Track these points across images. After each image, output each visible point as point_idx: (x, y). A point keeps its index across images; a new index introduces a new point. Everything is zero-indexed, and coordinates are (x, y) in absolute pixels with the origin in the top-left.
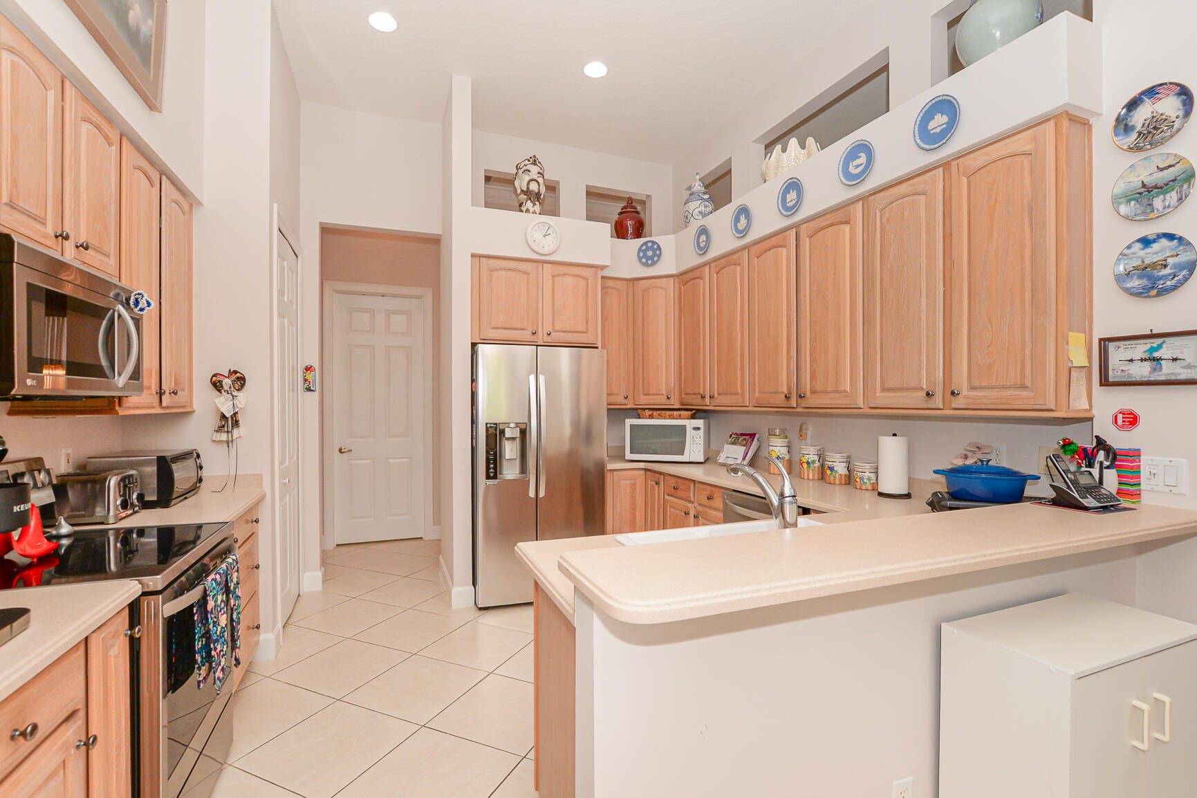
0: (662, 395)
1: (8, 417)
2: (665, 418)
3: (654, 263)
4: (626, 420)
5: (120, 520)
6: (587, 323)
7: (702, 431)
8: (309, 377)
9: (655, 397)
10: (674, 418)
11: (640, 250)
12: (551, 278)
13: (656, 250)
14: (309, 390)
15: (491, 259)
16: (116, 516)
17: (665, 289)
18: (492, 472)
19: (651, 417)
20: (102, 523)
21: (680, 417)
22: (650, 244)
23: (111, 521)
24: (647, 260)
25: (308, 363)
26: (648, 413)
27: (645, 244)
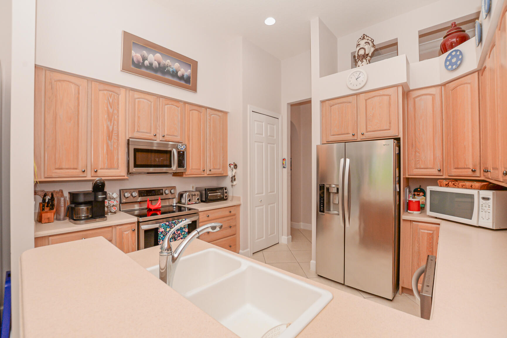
0: (469, 168)
1: (172, 177)
2: (458, 187)
3: (458, 67)
4: (427, 187)
5: (188, 204)
6: (390, 123)
7: (490, 202)
8: (284, 163)
9: (463, 170)
10: (467, 188)
11: (446, 60)
12: (364, 101)
13: (459, 55)
14: (284, 167)
15: (330, 101)
16: (187, 203)
17: (469, 83)
18: (322, 209)
19: (447, 185)
20: (184, 204)
21: (471, 187)
22: (454, 53)
23: (186, 204)
24: (452, 66)
25: (283, 158)
26: (445, 182)
27: (450, 54)
